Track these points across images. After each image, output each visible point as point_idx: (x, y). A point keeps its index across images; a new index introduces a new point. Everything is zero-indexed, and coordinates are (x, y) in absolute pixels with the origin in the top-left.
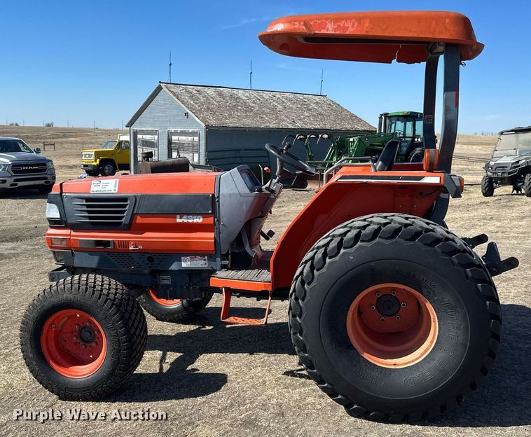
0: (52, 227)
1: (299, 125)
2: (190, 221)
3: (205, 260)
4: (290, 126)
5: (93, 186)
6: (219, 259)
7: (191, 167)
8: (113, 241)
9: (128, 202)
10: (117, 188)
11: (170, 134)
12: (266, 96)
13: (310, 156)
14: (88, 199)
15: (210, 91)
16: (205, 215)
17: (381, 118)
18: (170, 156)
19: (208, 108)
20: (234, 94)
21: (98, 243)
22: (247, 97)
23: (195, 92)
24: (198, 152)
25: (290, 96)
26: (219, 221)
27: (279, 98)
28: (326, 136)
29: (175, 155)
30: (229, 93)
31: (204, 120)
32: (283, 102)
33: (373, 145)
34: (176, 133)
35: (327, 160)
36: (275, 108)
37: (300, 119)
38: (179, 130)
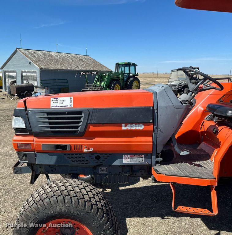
0: (17, 135)
1: (80, 68)
2: (133, 128)
3: (142, 157)
4: (77, 69)
5: (52, 103)
6: (155, 157)
7: (34, 88)
8: (70, 145)
9: (83, 115)
10: (72, 104)
11: (22, 72)
12: (64, 55)
13: (87, 82)
14: (48, 113)
15: (39, 53)
16: (145, 124)
17: (116, 65)
18: (22, 83)
19: (40, 60)
20: (50, 54)
21: (57, 147)
22: (56, 55)
23: (33, 53)
24: (36, 80)
25: (74, 56)
26: (157, 128)
27: (69, 56)
28: (95, 73)
29: (25, 82)
30: (48, 54)
31: (39, 66)
32: (72, 58)
33: (113, 77)
34: (25, 72)
35: (94, 84)
36: (69, 61)
37: (80, 66)
38: (27, 71)
